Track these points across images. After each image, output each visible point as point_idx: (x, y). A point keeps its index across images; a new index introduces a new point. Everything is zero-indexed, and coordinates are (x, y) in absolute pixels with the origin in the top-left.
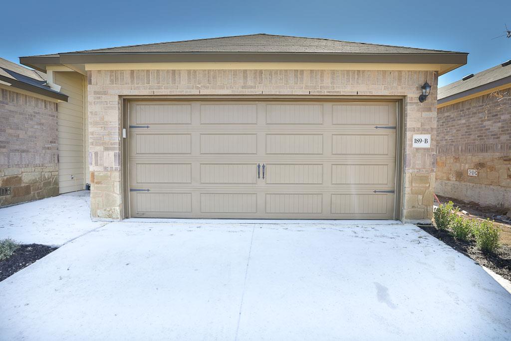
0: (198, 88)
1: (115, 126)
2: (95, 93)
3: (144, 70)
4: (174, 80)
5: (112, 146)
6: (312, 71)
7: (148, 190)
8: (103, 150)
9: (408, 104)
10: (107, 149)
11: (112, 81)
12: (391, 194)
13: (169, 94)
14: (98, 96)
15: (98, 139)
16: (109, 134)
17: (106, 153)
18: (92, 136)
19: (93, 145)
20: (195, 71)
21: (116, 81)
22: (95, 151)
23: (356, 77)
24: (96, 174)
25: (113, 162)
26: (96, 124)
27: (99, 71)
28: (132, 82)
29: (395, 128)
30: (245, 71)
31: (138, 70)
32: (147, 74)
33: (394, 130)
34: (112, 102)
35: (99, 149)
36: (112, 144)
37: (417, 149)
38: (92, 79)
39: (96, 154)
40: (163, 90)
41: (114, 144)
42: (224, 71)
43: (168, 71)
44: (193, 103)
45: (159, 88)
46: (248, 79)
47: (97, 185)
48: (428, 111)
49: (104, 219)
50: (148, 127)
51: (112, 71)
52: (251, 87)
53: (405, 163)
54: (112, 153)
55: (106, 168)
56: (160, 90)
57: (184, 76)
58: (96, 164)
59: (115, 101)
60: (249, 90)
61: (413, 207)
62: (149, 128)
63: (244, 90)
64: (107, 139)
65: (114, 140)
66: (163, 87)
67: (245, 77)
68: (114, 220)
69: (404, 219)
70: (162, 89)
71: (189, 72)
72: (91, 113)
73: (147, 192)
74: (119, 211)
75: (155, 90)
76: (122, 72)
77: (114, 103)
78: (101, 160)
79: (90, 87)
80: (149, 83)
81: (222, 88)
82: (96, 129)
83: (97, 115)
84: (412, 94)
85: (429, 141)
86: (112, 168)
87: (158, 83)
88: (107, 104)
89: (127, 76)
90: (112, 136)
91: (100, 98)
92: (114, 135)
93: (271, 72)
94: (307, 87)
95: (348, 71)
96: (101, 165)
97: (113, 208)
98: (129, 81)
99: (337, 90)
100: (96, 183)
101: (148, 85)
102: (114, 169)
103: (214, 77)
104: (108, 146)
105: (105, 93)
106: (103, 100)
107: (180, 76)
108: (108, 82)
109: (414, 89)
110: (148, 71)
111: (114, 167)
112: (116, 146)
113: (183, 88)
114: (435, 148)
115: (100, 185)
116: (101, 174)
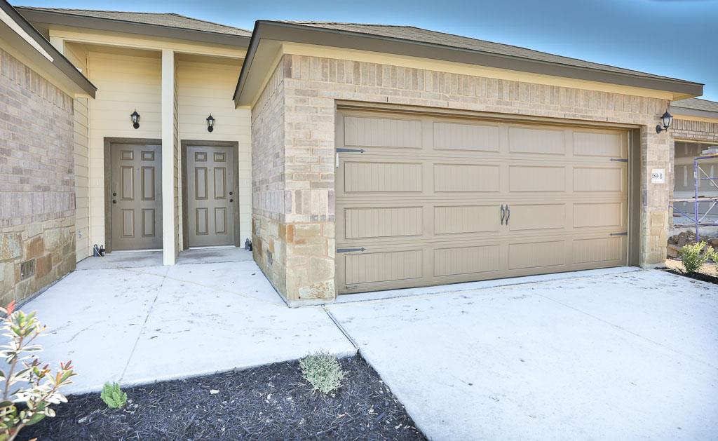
0: (446, 98)
1: (330, 148)
2: (298, 92)
3: (374, 64)
4: (415, 83)
5: (324, 181)
6: (567, 89)
7: (363, 250)
8: (309, 187)
9: (648, 135)
10: (315, 185)
11: (324, 75)
12: (623, 236)
13: (408, 104)
14: (302, 97)
15: (302, 169)
16: (320, 161)
17: (314, 193)
18: (291, 164)
19: (292, 178)
20: (442, 74)
21: (330, 76)
22: (298, 188)
23: (606, 100)
24: (297, 227)
25: (327, 207)
26: (297, 143)
27: (305, 58)
28: (357, 80)
29: (626, 161)
30: (500, 81)
31: (367, 63)
32: (378, 72)
33: (625, 163)
34: (327, 108)
35: (303, 185)
36: (323, 177)
37: (655, 185)
38: (293, 68)
39: (298, 193)
40: (401, 97)
41: (328, 177)
42: (478, 78)
43: (407, 70)
44: (424, 119)
45: (396, 93)
46: (504, 92)
47: (297, 246)
48: (662, 143)
49: (309, 302)
50: (362, 151)
51: (324, 60)
52: (507, 104)
53: (644, 201)
54: (324, 193)
55: (313, 217)
56: (397, 97)
57: (429, 80)
58: (299, 211)
59: (330, 108)
60: (505, 107)
61: (652, 250)
62: (364, 153)
63: (499, 106)
64: (316, 169)
65: (328, 170)
66: (400, 93)
67: (501, 89)
68: (326, 302)
69: (645, 265)
70: (399, 95)
71: (435, 73)
72: (290, 124)
73: (360, 252)
74: (333, 285)
75: (389, 96)
76: (341, 63)
77: (328, 111)
78: (305, 204)
79: (289, 82)
80: (381, 85)
81: (475, 101)
82: (298, 152)
83: (299, 128)
84: (651, 124)
85: (663, 176)
86: (325, 216)
87: (394, 86)
88: (317, 112)
89: (349, 69)
90: (325, 164)
91: (305, 101)
92: (328, 162)
93: (527, 85)
94: (562, 109)
95: (600, 92)
96: (306, 212)
97: (326, 282)
98: (352, 77)
99: (590, 115)
100: (299, 242)
101: (379, 87)
102: (327, 217)
103: (466, 86)
104: (318, 181)
105: (314, 94)
106: (310, 105)
107: (423, 78)
108: (319, 76)
109: (652, 118)
110: (380, 66)
111: (327, 214)
112: (329, 181)
113: (427, 97)
114: (667, 183)
115: (302, 246)
116: (306, 228)
